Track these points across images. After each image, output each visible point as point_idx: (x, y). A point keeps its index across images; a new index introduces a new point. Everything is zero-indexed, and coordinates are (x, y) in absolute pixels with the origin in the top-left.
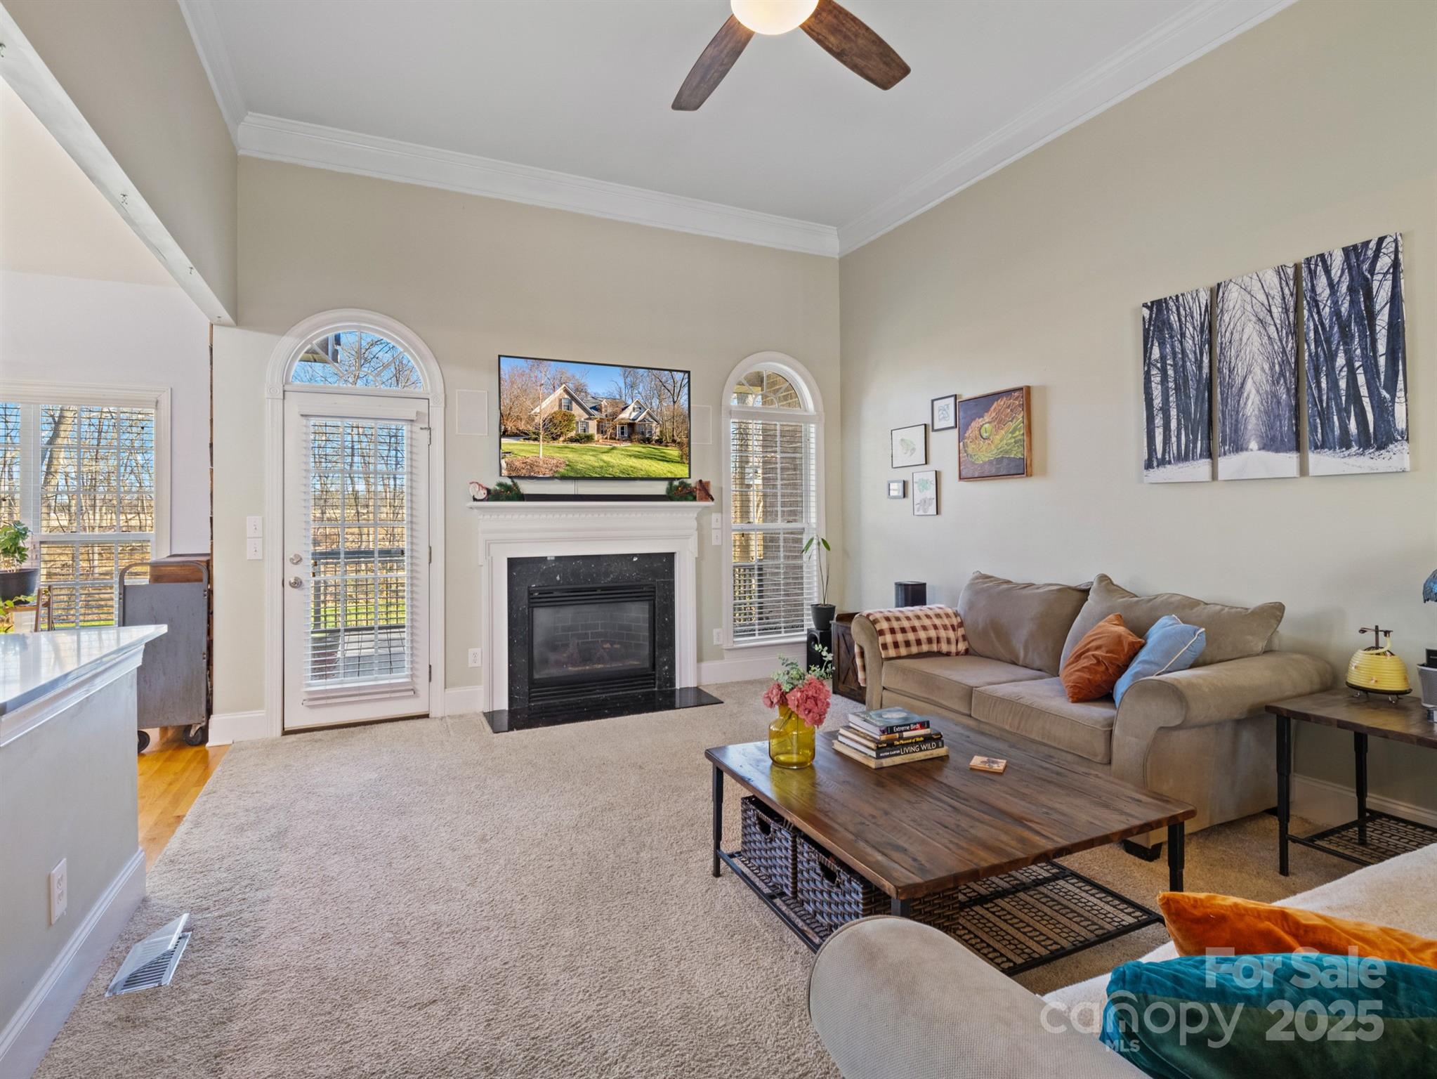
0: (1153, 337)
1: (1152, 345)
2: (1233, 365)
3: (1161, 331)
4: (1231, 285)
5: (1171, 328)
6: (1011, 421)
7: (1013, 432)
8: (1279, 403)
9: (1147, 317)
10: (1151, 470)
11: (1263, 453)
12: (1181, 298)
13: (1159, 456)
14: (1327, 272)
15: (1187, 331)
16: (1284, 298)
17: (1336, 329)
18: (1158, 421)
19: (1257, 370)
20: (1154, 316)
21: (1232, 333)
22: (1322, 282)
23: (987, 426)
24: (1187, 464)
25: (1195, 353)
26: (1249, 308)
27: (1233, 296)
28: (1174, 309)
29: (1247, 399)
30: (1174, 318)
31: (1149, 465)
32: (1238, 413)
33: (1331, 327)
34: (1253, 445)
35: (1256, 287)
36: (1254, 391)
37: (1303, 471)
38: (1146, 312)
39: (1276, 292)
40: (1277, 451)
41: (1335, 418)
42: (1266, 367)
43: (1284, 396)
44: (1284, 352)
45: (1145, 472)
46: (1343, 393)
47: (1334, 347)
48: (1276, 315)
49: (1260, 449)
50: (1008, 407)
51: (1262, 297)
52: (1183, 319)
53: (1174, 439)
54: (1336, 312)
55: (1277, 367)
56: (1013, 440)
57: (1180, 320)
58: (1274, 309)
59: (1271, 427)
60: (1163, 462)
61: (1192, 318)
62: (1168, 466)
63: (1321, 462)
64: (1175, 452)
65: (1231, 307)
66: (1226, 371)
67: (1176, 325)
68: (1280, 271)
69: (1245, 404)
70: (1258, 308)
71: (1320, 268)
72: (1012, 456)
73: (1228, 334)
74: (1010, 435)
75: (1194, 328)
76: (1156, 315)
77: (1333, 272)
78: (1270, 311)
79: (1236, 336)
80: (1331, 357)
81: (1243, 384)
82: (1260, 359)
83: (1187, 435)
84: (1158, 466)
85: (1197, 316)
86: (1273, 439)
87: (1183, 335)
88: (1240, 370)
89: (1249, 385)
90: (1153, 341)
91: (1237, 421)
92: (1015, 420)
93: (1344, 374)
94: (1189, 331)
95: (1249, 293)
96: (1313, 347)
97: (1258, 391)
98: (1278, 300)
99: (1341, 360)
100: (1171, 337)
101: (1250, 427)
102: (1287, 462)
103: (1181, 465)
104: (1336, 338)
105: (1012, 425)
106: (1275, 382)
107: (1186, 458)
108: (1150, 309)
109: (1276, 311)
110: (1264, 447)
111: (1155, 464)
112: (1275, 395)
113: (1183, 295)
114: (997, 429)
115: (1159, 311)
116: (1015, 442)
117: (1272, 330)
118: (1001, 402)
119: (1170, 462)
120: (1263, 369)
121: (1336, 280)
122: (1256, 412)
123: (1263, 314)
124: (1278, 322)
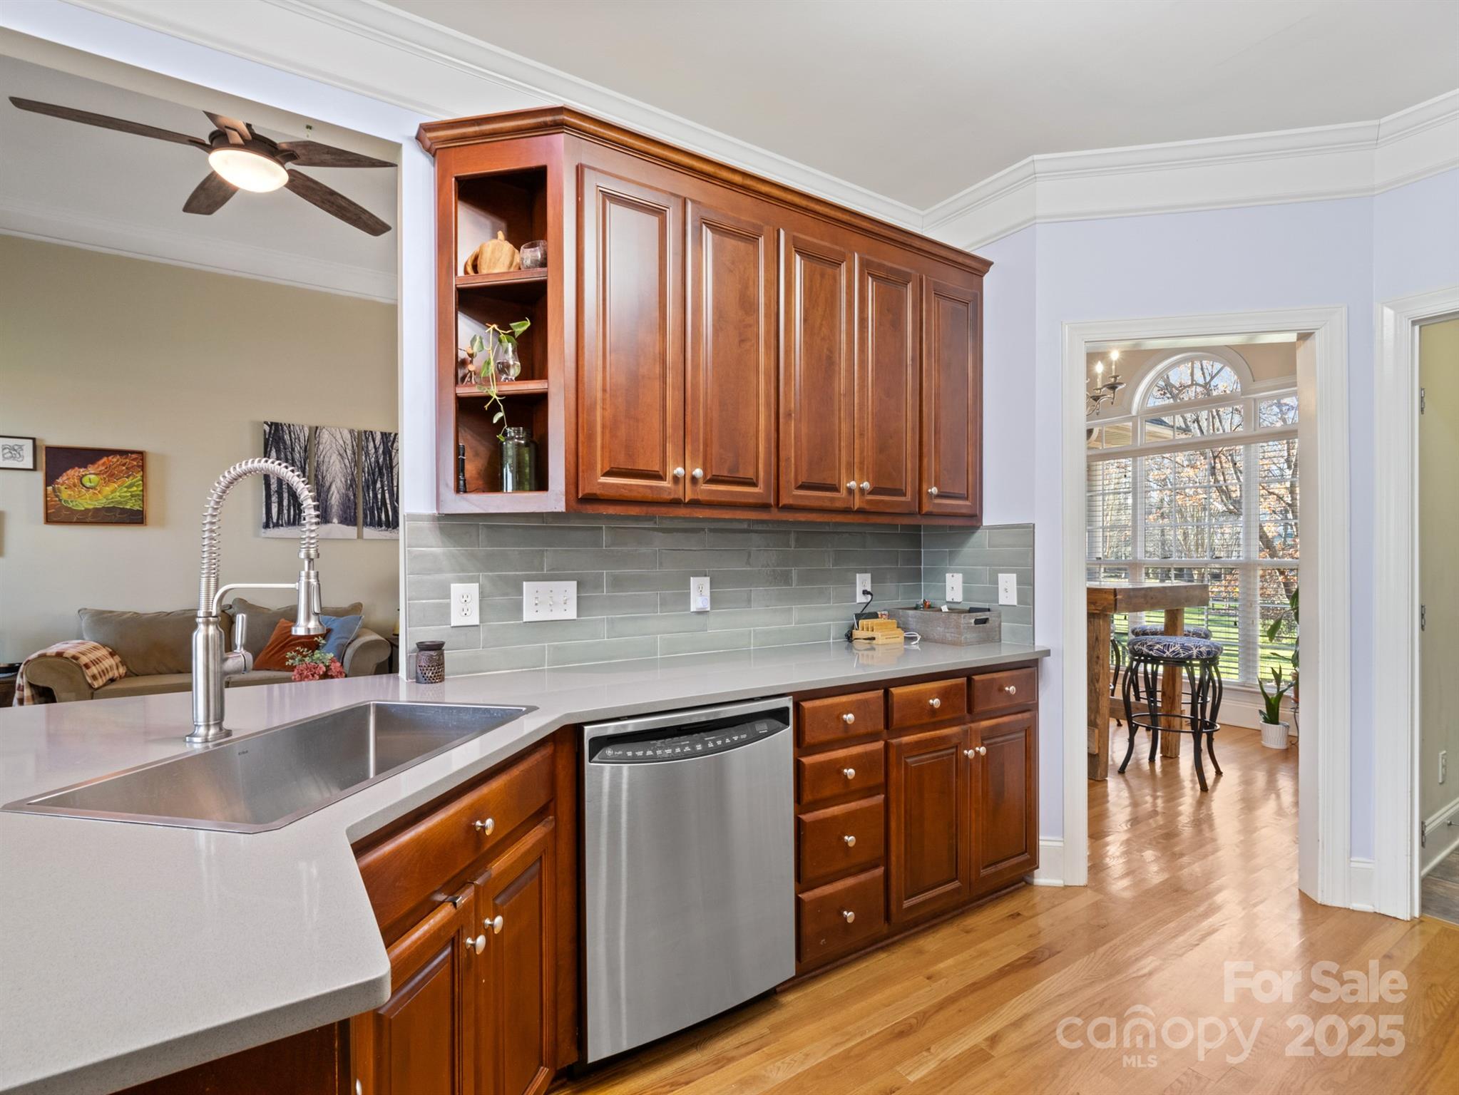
0: (271, 445)
1: (271, 450)
2: (324, 475)
3: (278, 443)
4: (324, 430)
5: (285, 443)
6: (127, 477)
7: (129, 487)
8: (349, 500)
9: (268, 431)
10: (269, 530)
11: (340, 525)
12: (292, 427)
13: (275, 520)
14: (374, 441)
15: (296, 449)
16: (353, 447)
17: (377, 470)
18: (274, 498)
19: (338, 480)
20: (272, 432)
21: (324, 457)
22: (371, 445)
23: (92, 477)
24: (294, 527)
25: (301, 462)
26: (334, 446)
27: (325, 436)
28: (287, 432)
29: (333, 494)
30: (287, 437)
31: (267, 526)
32: (326, 502)
33: (375, 468)
34: (335, 520)
35: (338, 436)
36: (336, 492)
37: (360, 536)
38: (267, 428)
39: (349, 442)
40: (348, 525)
41: (376, 512)
42: (343, 480)
43: (352, 497)
44: (353, 474)
45: (263, 530)
46: (379, 500)
47: (376, 478)
48: (349, 454)
49: (339, 523)
50: (124, 465)
51: (341, 442)
52: (293, 440)
53: (285, 512)
54: (377, 461)
55: (349, 482)
56: (129, 494)
57: (291, 440)
58: (347, 450)
59: (345, 512)
60: (277, 525)
61: (299, 441)
62: (282, 528)
63: (369, 532)
64: (286, 519)
65: (324, 441)
66: (320, 477)
67: (288, 442)
68: (351, 432)
69: (331, 497)
70: (339, 447)
71: (370, 438)
72: (128, 507)
73: (322, 457)
74: (125, 489)
75: (300, 447)
76: (275, 431)
77: (376, 442)
78: (346, 451)
79: (327, 459)
80: (375, 483)
81: (330, 487)
82: (340, 475)
83: (294, 511)
84: (273, 527)
85: (302, 441)
86: (346, 519)
87: (293, 450)
88: (329, 479)
89: (333, 487)
90: (271, 448)
91: (326, 506)
92: (131, 478)
93: (380, 491)
94: (297, 448)
95: (335, 438)
96: (366, 475)
97: (338, 492)
98: (350, 447)
99: (379, 485)
100: (285, 449)
101: (334, 511)
102: (351, 531)
103: (290, 528)
104: (377, 474)
105: (128, 482)
106: (347, 489)
107: (294, 524)
108: (270, 426)
109: (349, 452)
110: (341, 522)
111: (271, 525)
112: (347, 496)
113: (293, 425)
114: (107, 483)
115: (277, 430)
116: (132, 496)
117: (346, 461)
118: (114, 459)
119: (282, 526)
120: (341, 481)
121: (377, 446)
122: (337, 503)
123: (342, 452)
124: (350, 458)
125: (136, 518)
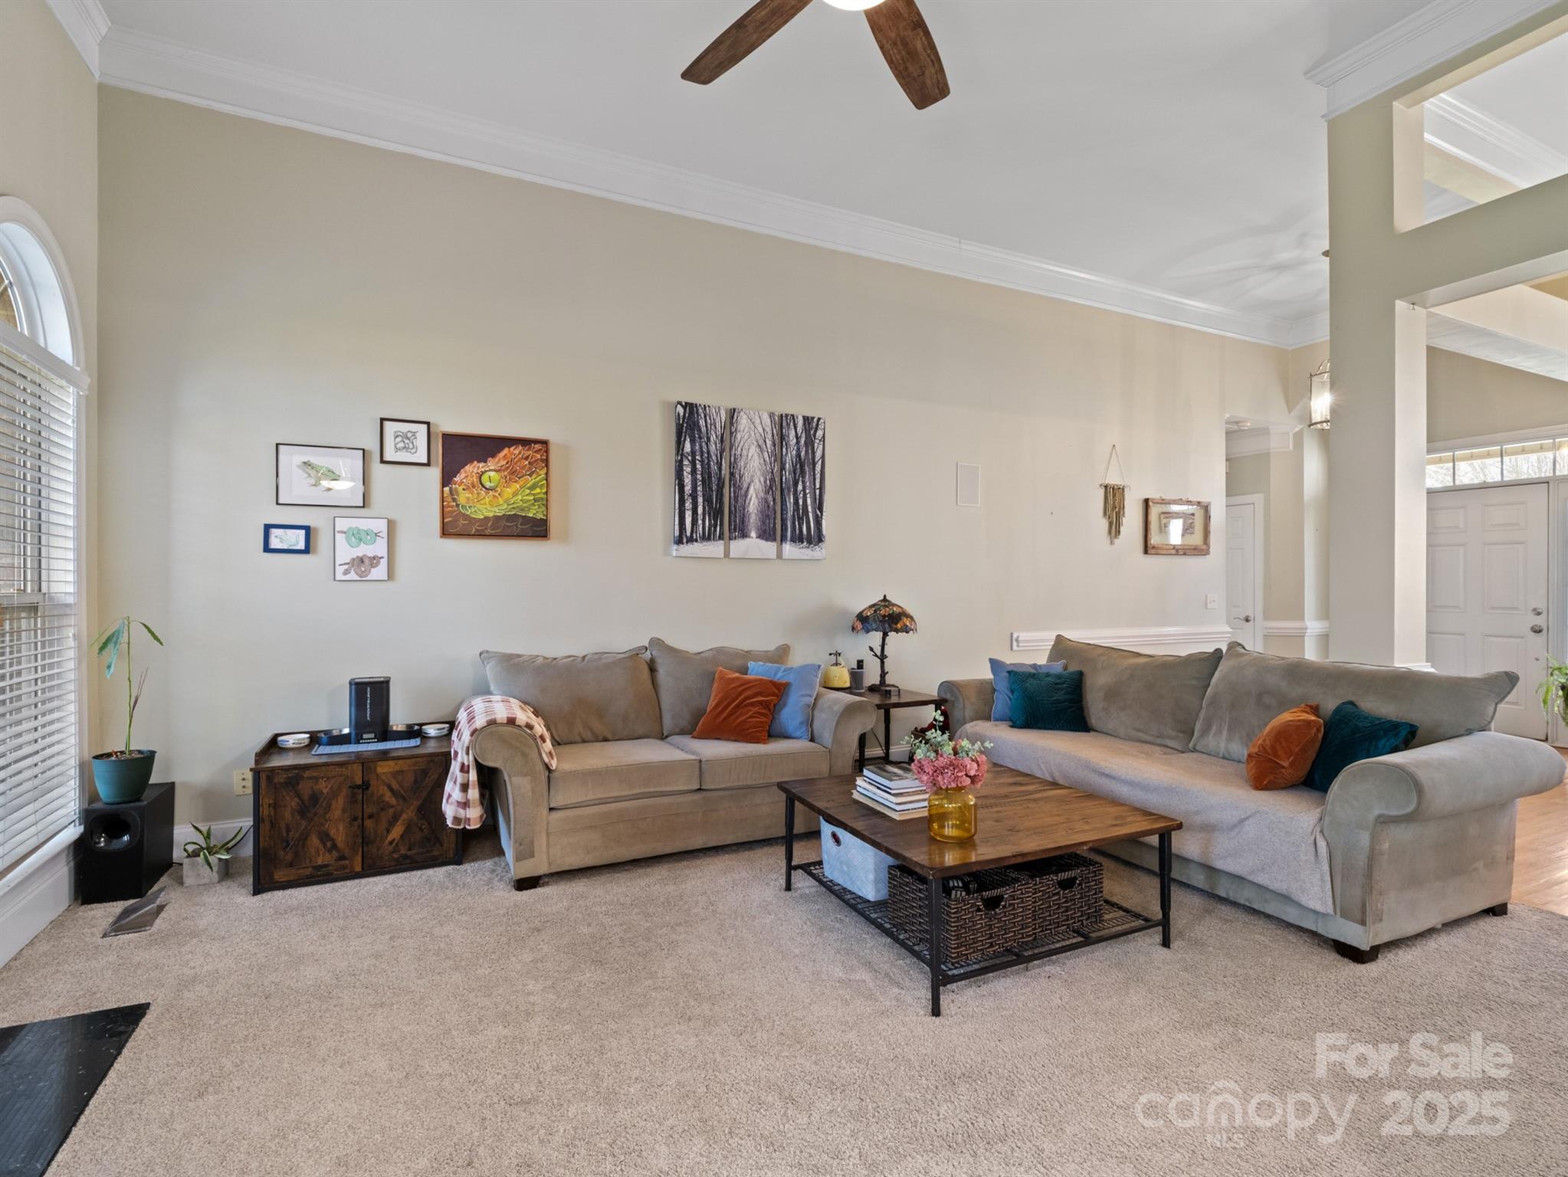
0: (685, 433)
1: (685, 439)
2: (742, 473)
3: (692, 430)
4: (742, 413)
5: (700, 430)
6: (530, 475)
7: (532, 488)
8: (768, 507)
9: (682, 414)
10: (681, 546)
11: (759, 541)
12: (707, 408)
13: (688, 534)
14: (796, 428)
15: (712, 438)
16: (773, 436)
17: (798, 466)
18: (688, 505)
19: (757, 481)
20: (687, 415)
21: (742, 450)
22: (792, 433)
23: (492, 474)
24: (709, 543)
25: (717, 456)
26: (753, 435)
27: (743, 422)
28: (703, 415)
29: (751, 499)
30: (702, 423)
31: (679, 541)
32: (744, 509)
33: (796, 465)
34: (753, 534)
35: (758, 422)
36: (754, 496)
37: (779, 556)
38: (680, 410)
39: (768, 429)
40: (767, 540)
41: (797, 523)
42: (762, 480)
43: (772, 503)
44: (772, 473)
45: (675, 547)
46: (801, 507)
47: (797, 478)
48: (768, 446)
49: (757, 538)
50: (527, 458)
51: (761, 430)
52: (709, 426)
53: (700, 522)
54: (798, 455)
55: (768, 481)
56: (532, 498)
57: (706, 426)
58: (767, 441)
59: (764, 523)
60: (691, 540)
61: (715, 427)
62: (695, 544)
63: (788, 548)
64: (701, 532)
65: (742, 429)
66: (737, 476)
67: (704, 429)
68: (771, 415)
69: (749, 503)
70: (758, 435)
71: (792, 424)
72: (531, 515)
73: (739, 449)
74: (528, 491)
75: (716, 436)
76: (689, 414)
77: (798, 429)
78: (765, 441)
79: (745, 452)
80: (796, 484)
81: (748, 488)
82: (759, 473)
83: (710, 521)
84: (687, 543)
85: (719, 428)
86: (764, 531)
87: (709, 439)
88: (746, 479)
89: (752, 491)
90: (685, 436)
91: (743, 515)
92: (534, 476)
93: (801, 495)
94: (713, 438)
95: (753, 423)
96: (787, 474)
97: (757, 496)
98: (770, 436)
99: (800, 487)
100: (700, 438)
101: (751, 521)
102: (769, 548)
103: (705, 543)
104: (798, 471)
105: (531, 480)
106: (767, 492)
107: (709, 539)
108: (684, 408)
109: (769, 443)
110: (759, 537)
111: (685, 540)
112: (766, 501)
113: (709, 407)
114: (508, 481)
115: (691, 413)
116: (535, 500)
117: (766, 454)
118: (516, 450)
119: (696, 541)
120: (760, 481)
121: (799, 435)
122: (756, 511)
123: (761, 442)
124: (770, 451)
125: (537, 529)
